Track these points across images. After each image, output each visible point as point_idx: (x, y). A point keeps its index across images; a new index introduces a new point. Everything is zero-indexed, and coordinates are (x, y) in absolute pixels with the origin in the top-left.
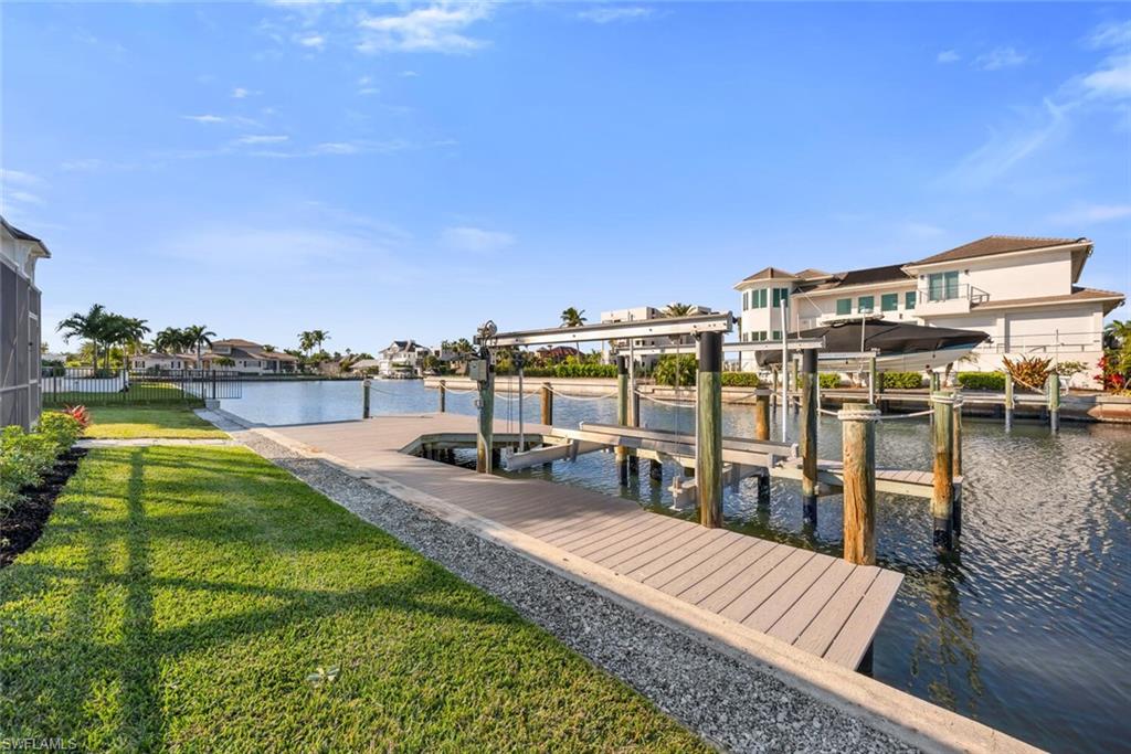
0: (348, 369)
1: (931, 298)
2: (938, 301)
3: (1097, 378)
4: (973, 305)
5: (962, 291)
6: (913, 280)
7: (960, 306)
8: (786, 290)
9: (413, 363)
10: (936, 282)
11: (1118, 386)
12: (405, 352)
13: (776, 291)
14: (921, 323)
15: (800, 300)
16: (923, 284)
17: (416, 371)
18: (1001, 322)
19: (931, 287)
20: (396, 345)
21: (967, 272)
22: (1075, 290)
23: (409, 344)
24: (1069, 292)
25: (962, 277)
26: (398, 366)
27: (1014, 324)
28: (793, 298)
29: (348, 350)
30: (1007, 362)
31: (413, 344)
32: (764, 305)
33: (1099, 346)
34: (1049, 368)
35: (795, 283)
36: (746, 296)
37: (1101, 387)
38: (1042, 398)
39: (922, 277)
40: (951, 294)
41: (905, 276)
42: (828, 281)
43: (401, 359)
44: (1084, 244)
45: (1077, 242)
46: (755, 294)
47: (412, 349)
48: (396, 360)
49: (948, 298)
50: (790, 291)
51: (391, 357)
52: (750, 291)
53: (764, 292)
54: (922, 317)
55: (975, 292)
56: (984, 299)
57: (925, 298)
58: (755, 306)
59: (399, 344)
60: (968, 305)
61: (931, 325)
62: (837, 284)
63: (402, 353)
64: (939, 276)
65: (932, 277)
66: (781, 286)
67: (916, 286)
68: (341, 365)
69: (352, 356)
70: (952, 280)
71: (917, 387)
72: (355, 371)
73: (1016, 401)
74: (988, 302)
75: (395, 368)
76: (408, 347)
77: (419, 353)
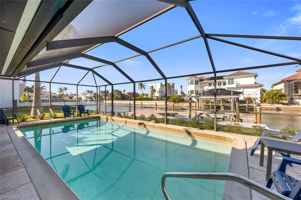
0: (71, 98)
1: (229, 84)
2: (230, 84)
3: (259, 101)
4: (237, 86)
5: (235, 82)
6: (225, 80)
7: (234, 86)
8: (198, 81)
9: (92, 96)
10: (230, 81)
11: (264, 102)
12: (89, 93)
13: (196, 81)
14: (227, 89)
15: (200, 83)
16: (227, 81)
17: (93, 99)
18: (242, 89)
19: (229, 82)
20: (86, 92)
21: (236, 79)
22: (255, 83)
23: (90, 91)
24: (254, 83)
25: (235, 79)
26: (88, 97)
27: (244, 89)
28: (199, 83)
29: (71, 93)
30: (244, 98)
31: (92, 91)
32: (193, 84)
33: (260, 94)
34: (252, 98)
35: (200, 79)
36: (189, 82)
37: (260, 102)
38: (252, 105)
39: (227, 79)
40: (233, 83)
41: (223, 79)
42: (207, 79)
43: (88, 95)
44: (257, 74)
45: (256, 74)
46: (191, 81)
47: (91, 93)
48: (87, 96)
49: (232, 84)
50: (199, 81)
51: (85, 95)
52: (190, 81)
53: (193, 81)
54: (227, 88)
55: (237, 83)
56: (239, 84)
57: (227, 84)
58: (191, 84)
59: (88, 91)
60: (236, 86)
61: (229, 90)
62: (209, 80)
63: (88, 94)
64: (230, 79)
65: (229, 79)
66: (197, 80)
67: (226, 81)
68: (69, 97)
69: (72, 95)
70: (233, 80)
71: (228, 103)
72: (74, 99)
73: (248, 105)
74: (240, 85)
75: (87, 98)
76: (90, 92)
77: (94, 94)
